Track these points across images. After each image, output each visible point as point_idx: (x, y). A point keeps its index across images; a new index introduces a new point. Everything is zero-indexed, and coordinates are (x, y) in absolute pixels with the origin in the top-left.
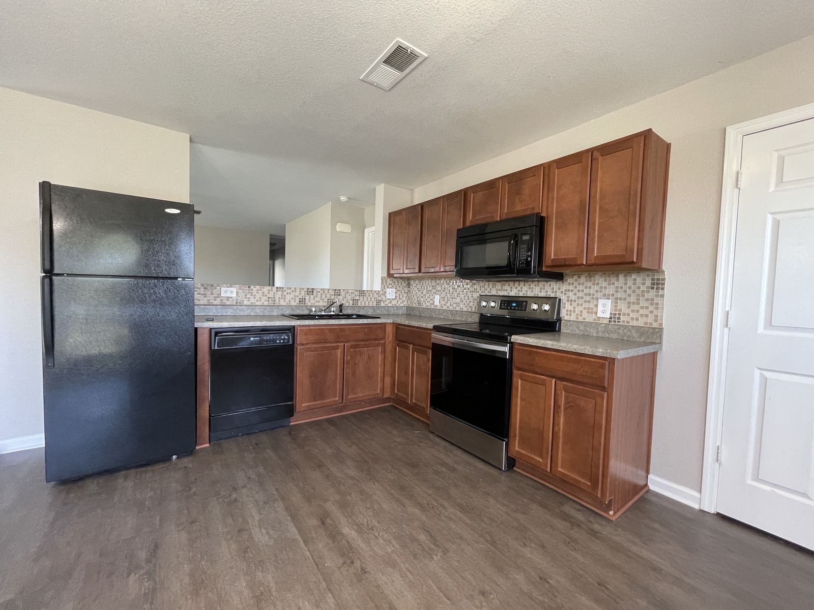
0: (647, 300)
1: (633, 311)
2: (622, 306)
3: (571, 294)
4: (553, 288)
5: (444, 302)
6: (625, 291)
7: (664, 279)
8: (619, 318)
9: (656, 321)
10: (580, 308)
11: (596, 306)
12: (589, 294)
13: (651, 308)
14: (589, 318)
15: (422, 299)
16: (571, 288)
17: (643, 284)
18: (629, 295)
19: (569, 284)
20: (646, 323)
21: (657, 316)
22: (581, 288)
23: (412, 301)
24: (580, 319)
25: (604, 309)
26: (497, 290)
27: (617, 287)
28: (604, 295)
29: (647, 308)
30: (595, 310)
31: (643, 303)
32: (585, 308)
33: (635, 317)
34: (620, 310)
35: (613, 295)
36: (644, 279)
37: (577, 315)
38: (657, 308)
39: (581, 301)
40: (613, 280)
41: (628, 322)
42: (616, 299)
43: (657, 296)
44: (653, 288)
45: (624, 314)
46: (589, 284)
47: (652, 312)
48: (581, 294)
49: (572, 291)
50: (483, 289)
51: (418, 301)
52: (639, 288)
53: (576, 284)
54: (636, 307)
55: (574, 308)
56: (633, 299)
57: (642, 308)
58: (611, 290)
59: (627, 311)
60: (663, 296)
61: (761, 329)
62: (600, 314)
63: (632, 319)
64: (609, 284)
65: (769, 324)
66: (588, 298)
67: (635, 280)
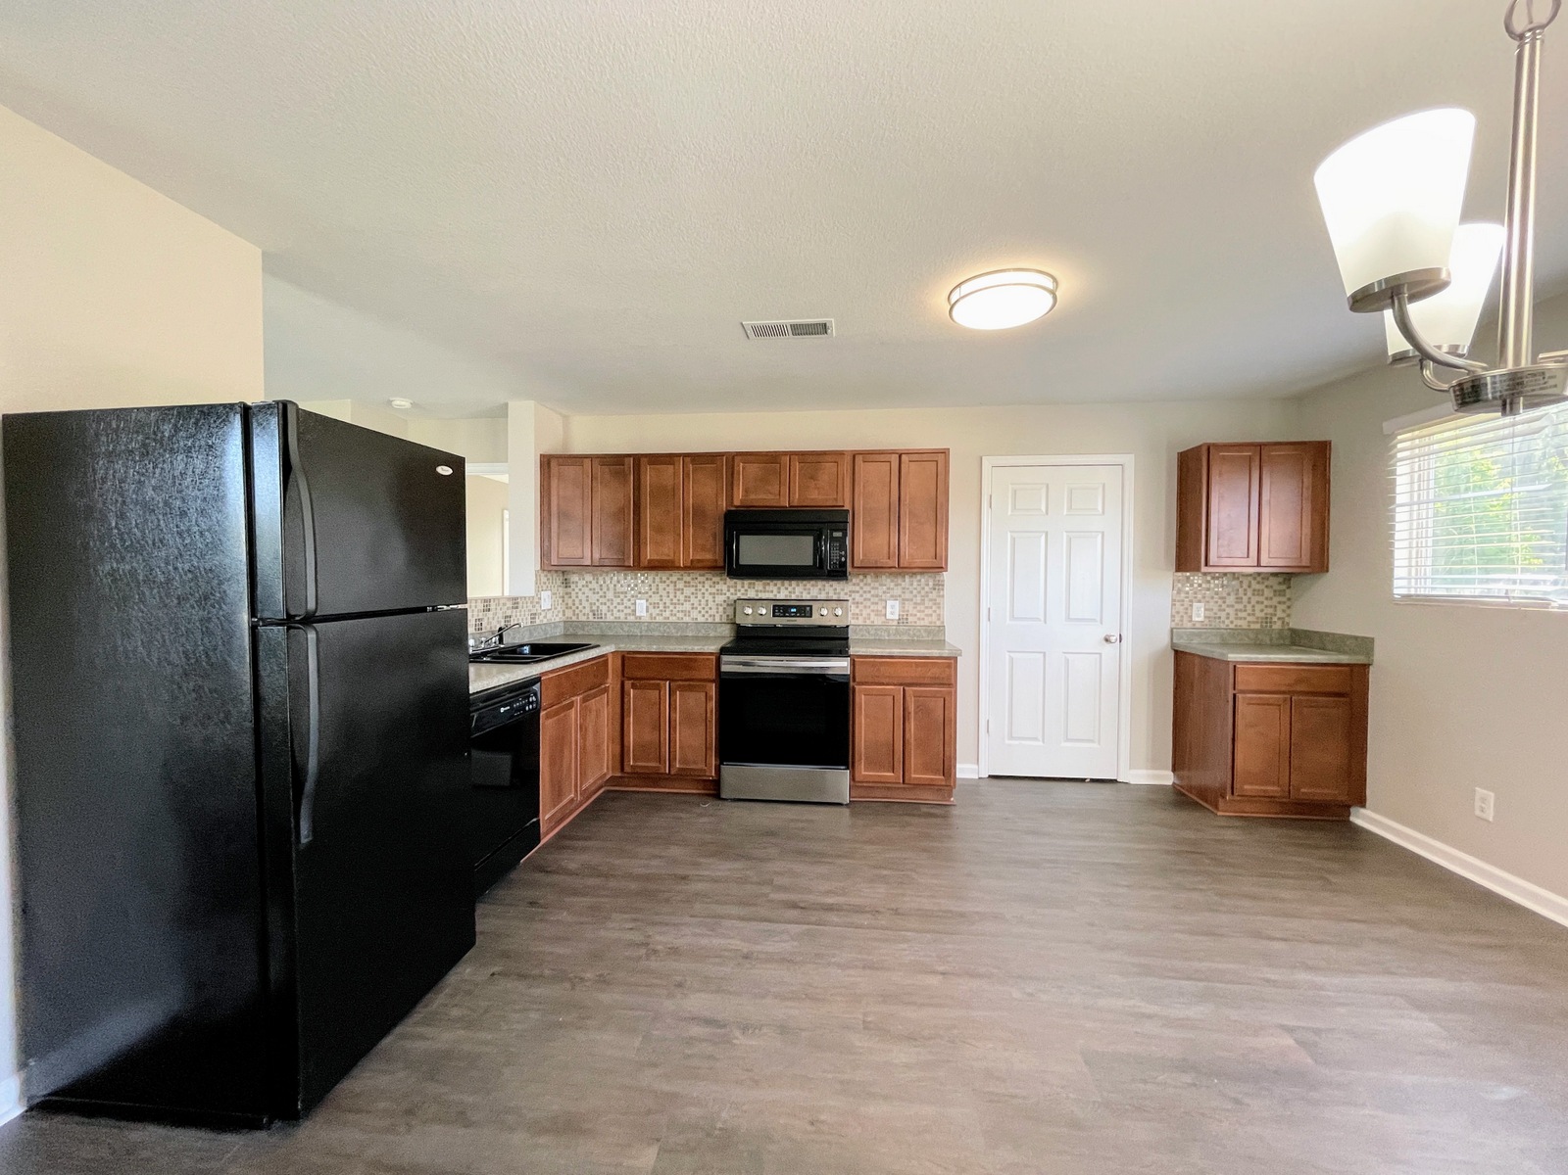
0: (931, 600)
1: (919, 611)
2: (909, 606)
3: (857, 596)
4: (836, 589)
5: (657, 611)
6: (912, 592)
7: (943, 581)
8: (907, 619)
9: (939, 619)
10: (868, 611)
11: (885, 608)
12: (877, 596)
13: (934, 608)
14: (878, 621)
15: (604, 609)
16: (857, 588)
17: (928, 585)
18: (916, 596)
19: (854, 585)
20: (931, 623)
21: (939, 615)
22: (867, 588)
23: (577, 611)
24: (868, 622)
25: (893, 610)
26: (757, 591)
27: (904, 589)
28: (892, 596)
29: (931, 608)
30: (883, 612)
31: (927, 603)
32: (873, 611)
33: (921, 618)
34: (908, 611)
35: (900, 596)
36: (928, 581)
37: (865, 618)
38: (939, 608)
39: (868, 603)
40: (900, 581)
41: (915, 622)
42: (903, 600)
43: (939, 596)
44: (935, 589)
45: (911, 615)
46: (877, 585)
47: (935, 611)
48: (868, 596)
49: (858, 592)
50: (732, 590)
51: (592, 611)
52: (923, 588)
53: (862, 584)
54: (922, 608)
55: (861, 610)
56: (919, 599)
57: (927, 607)
58: (898, 591)
59: (915, 612)
60: (943, 596)
61: (1008, 622)
62: (889, 616)
63: (919, 619)
64: (897, 585)
65: (1013, 617)
66: (876, 600)
67: (920, 581)
